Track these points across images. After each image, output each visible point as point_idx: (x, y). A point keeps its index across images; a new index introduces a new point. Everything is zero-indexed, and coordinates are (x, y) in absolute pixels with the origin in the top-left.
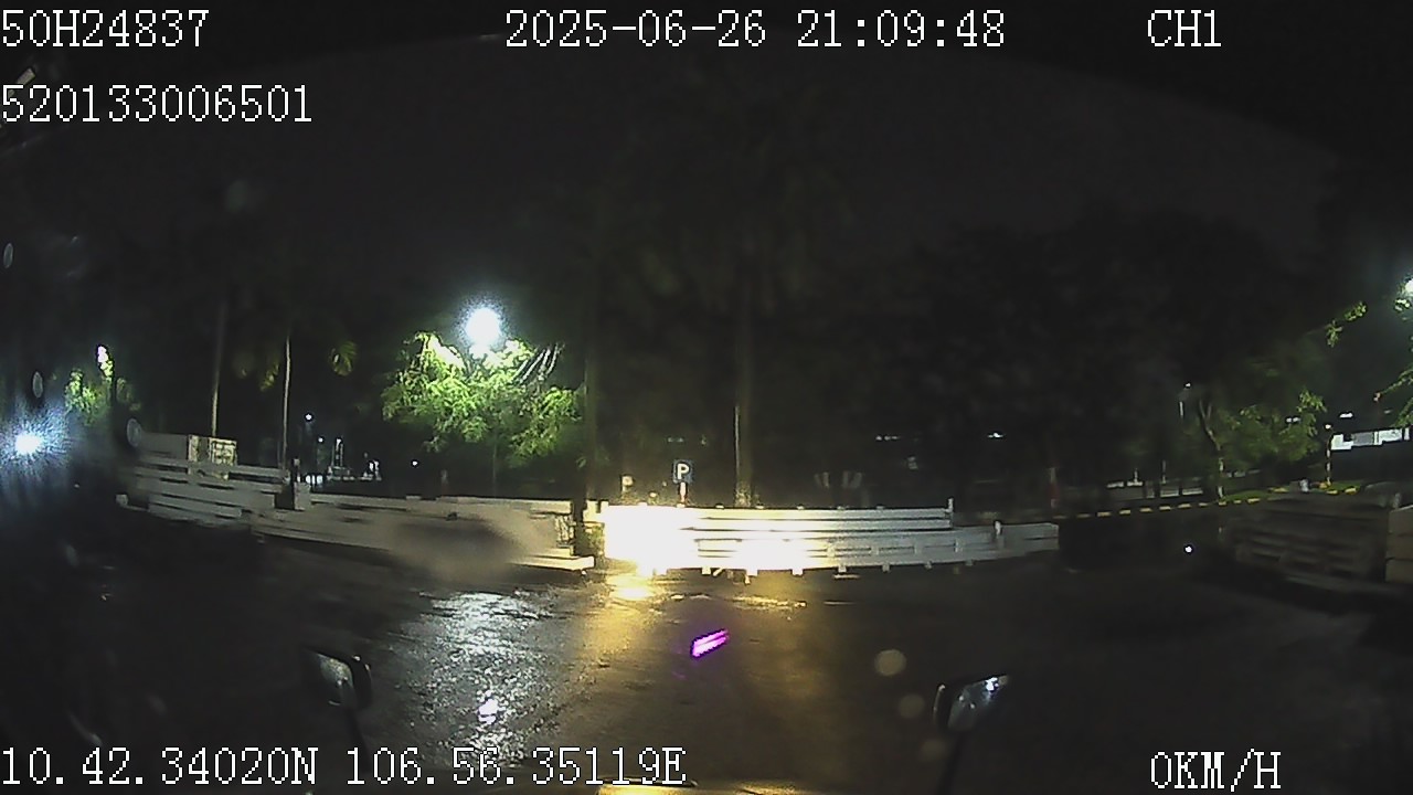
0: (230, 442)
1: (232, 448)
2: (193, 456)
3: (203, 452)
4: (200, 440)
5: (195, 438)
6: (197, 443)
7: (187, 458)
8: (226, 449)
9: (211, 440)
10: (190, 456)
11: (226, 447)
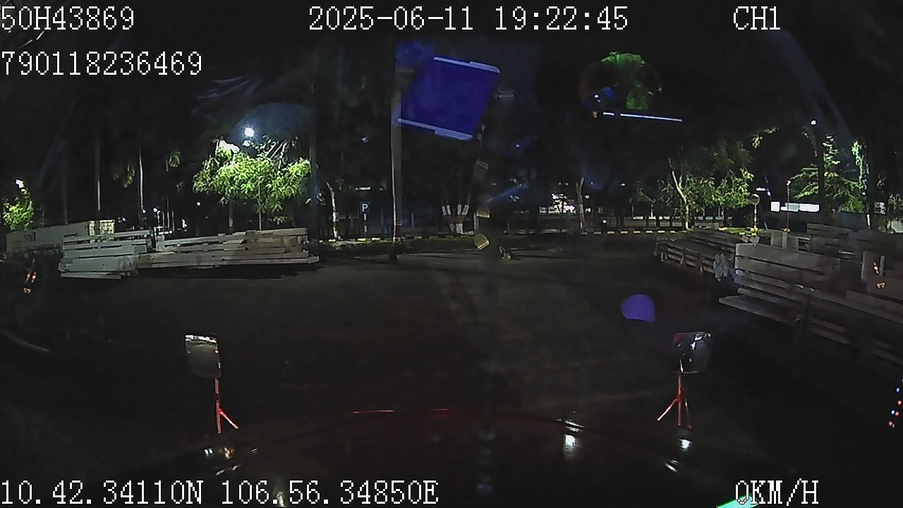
0: (111, 221)
1: (113, 224)
2: (92, 232)
3: (97, 230)
4: (95, 223)
5: (93, 222)
6: (93, 225)
7: (89, 234)
8: (108, 225)
9: (101, 221)
10: (91, 235)
11: (109, 224)
